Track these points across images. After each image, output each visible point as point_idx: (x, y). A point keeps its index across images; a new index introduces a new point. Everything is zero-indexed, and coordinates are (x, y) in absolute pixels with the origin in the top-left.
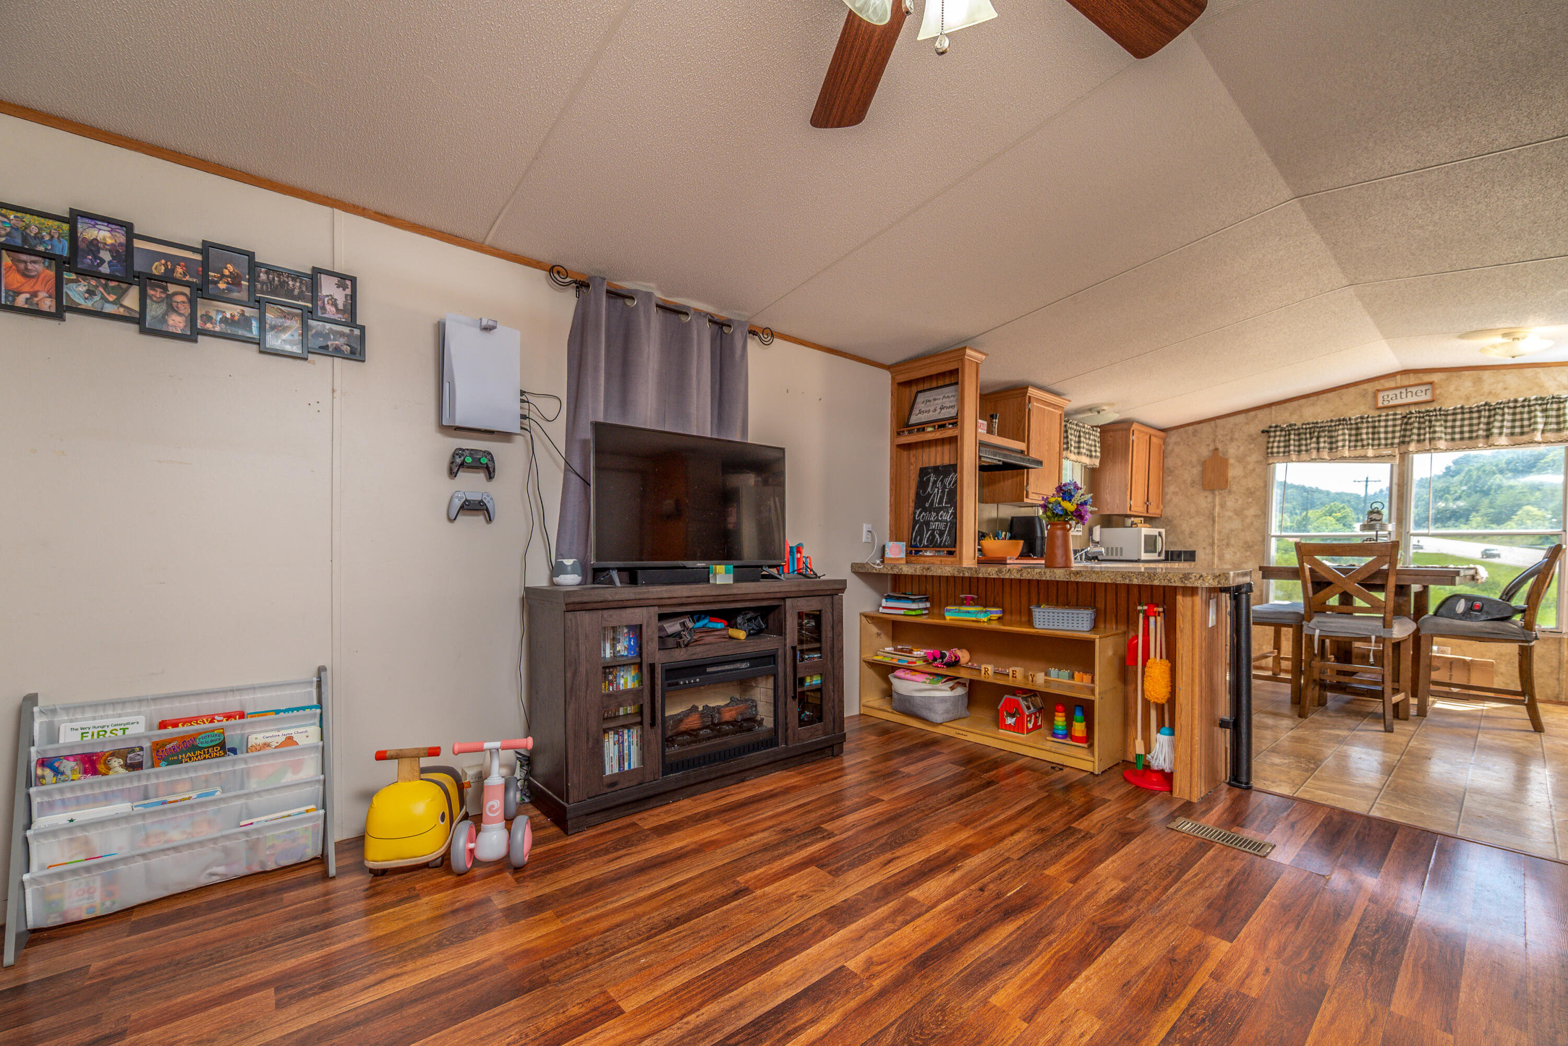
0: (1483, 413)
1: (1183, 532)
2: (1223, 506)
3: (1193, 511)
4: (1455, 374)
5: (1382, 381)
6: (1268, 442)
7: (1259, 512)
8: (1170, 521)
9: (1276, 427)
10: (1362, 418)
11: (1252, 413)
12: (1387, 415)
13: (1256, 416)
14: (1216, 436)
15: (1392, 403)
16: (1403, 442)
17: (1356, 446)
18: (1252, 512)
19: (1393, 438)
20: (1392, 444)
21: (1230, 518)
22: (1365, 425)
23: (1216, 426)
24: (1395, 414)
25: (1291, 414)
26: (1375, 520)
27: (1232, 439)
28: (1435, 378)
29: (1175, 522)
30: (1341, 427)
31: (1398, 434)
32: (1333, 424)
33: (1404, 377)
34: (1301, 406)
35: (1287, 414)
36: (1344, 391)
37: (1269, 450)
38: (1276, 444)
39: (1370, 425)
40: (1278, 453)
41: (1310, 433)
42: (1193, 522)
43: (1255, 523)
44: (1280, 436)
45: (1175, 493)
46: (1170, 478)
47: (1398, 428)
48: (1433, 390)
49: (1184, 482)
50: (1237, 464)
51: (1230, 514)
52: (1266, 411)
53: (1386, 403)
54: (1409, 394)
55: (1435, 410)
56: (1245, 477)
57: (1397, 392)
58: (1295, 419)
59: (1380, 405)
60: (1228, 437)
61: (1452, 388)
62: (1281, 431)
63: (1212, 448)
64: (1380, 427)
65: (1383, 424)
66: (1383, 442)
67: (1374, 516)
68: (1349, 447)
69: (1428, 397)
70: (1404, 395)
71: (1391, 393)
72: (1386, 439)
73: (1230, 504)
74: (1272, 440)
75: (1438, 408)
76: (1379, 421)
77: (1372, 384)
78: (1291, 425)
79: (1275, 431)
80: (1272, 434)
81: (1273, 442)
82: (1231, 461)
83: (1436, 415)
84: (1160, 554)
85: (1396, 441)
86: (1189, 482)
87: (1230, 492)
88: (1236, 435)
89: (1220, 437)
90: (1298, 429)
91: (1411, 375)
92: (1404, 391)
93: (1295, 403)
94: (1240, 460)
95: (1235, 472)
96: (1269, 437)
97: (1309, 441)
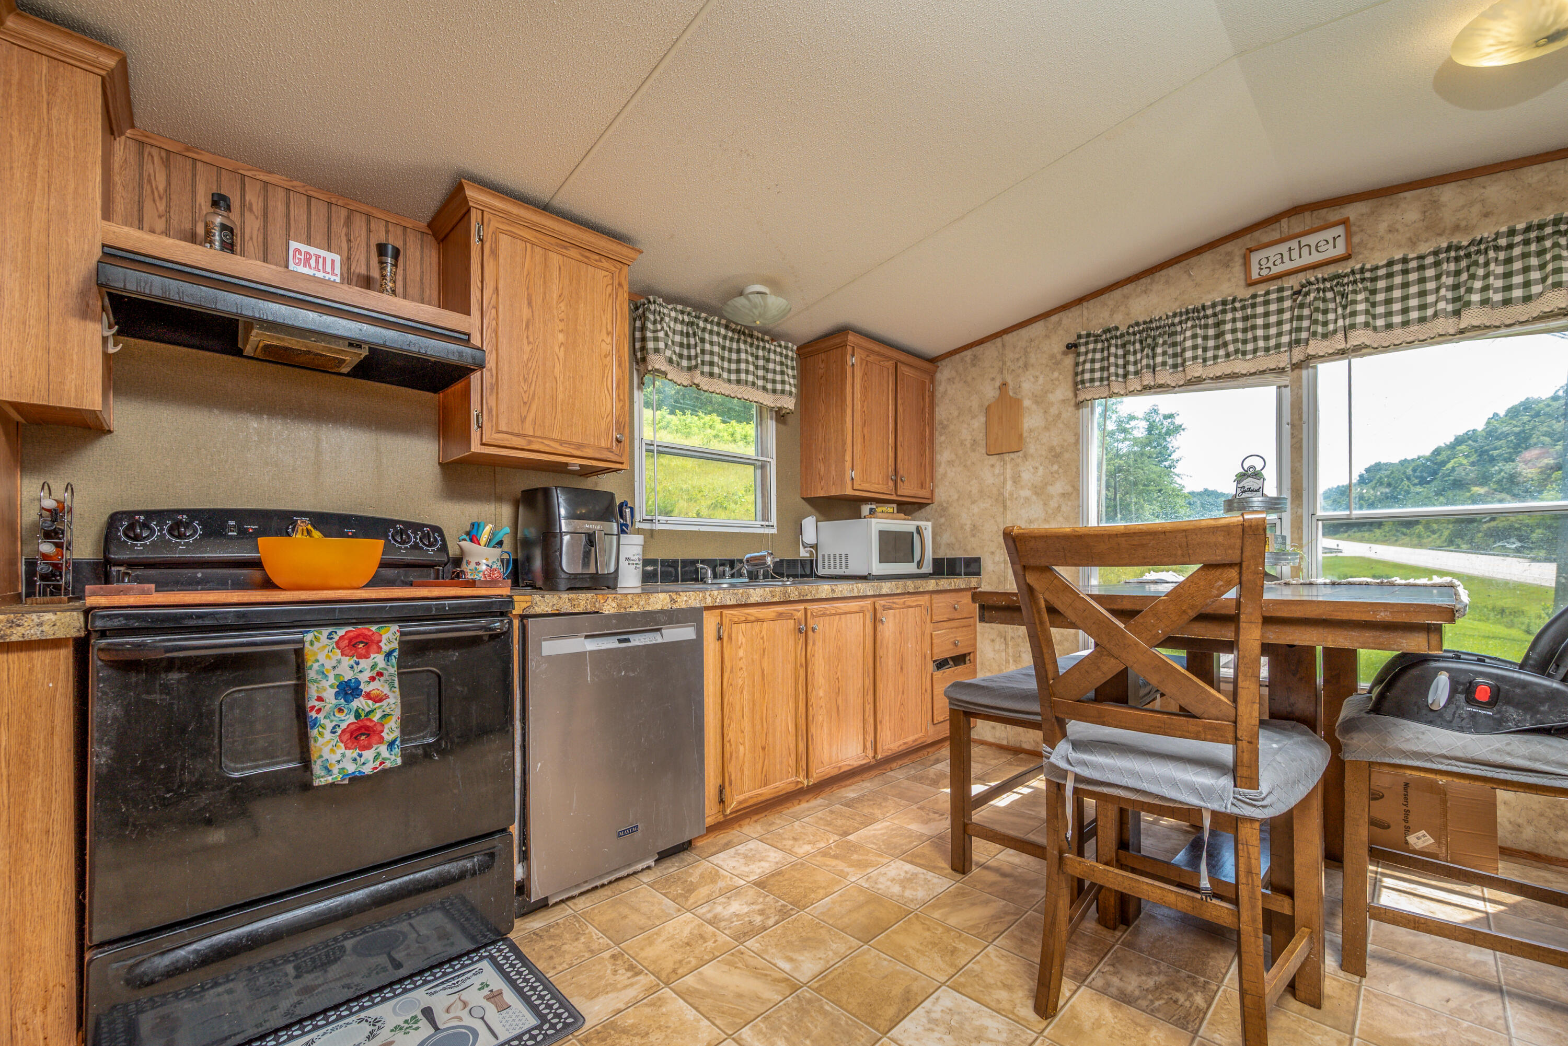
0: (1445, 266)
1: (962, 527)
2: (1016, 480)
3: (975, 491)
4: (1386, 200)
5: (1257, 234)
6: (1077, 364)
7: (1069, 489)
8: (945, 509)
9: (1088, 335)
10: (1224, 303)
11: (1054, 318)
12: (1267, 293)
13: (1059, 323)
14: (1004, 363)
15: (1275, 270)
16: (1298, 342)
17: (1215, 357)
18: (1058, 488)
19: (1279, 335)
20: (1278, 346)
21: (1027, 499)
22: (1229, 316)
23: (1004, 346)
24: (1281, 290)
25: (1112, 312)
26: (1250, 490)
27: (1026, 366)
28: (1352, 212)
29: (951, 510)
30: (1189, 324)
31: (1286, 327)
32: (1177, 320)
33: (1293, 220)
34: (1126, 297)
35: (1106, 314)
36: (1193, 260)
37: (1079, 378)
38: (1088, 366)
39: (1239, 315)
40: (1092, 380)
41: (1141, 342)
42: (975, 509)
43: (1064, 508)
44: (1094, 351)
45: (950, 463)
46: (943, 438)
47: (1287, 316)
48: (1349, 235)
49: (962, 443)
50: (1034, 407)
51: (1026, 493)
52: (1075, 312)
53: (1264, 273)
54: (1305, 251)
55: (1353, 272)
56: (1047, 428)
57: (1283, 248)
58: (1120, 320)
59: (1255, 276)
60: (1021, 363)
61: (1383, 227)
62: (1096, 342)
63: (998, 384)
64: (1254, 316)
65: (1260, 310)
66: (1261, 344)
67: (1248, 483)
68: (1205, 360)
69: (1340, 250)
70: (1295, 254)
71: (1271, 252)
72: (1267, 338)
73: (1026, 476)
74: (1082, 359)
75: (1358, 266)
76: (1254, 306)
77: (1240, 241)
78: (1109, 330)
79: (1087, 343)
80: (1083, 349)
81: (1084, 362)
82: (1027, 403)
83: (1355, 282)
84: (920, 564)
85: (1285, 339)
86: (968, 444)
87: (1025, 457)
88: (1032, 359)
89: (1009, 363)
90: (1122, 335)
91: (1307, 214)
92: (1294, 244)
93: (1117, 293)
94: (1039, 399)
95: (1032, 421)
96: (1078, 354)
97: (1139, 356)
